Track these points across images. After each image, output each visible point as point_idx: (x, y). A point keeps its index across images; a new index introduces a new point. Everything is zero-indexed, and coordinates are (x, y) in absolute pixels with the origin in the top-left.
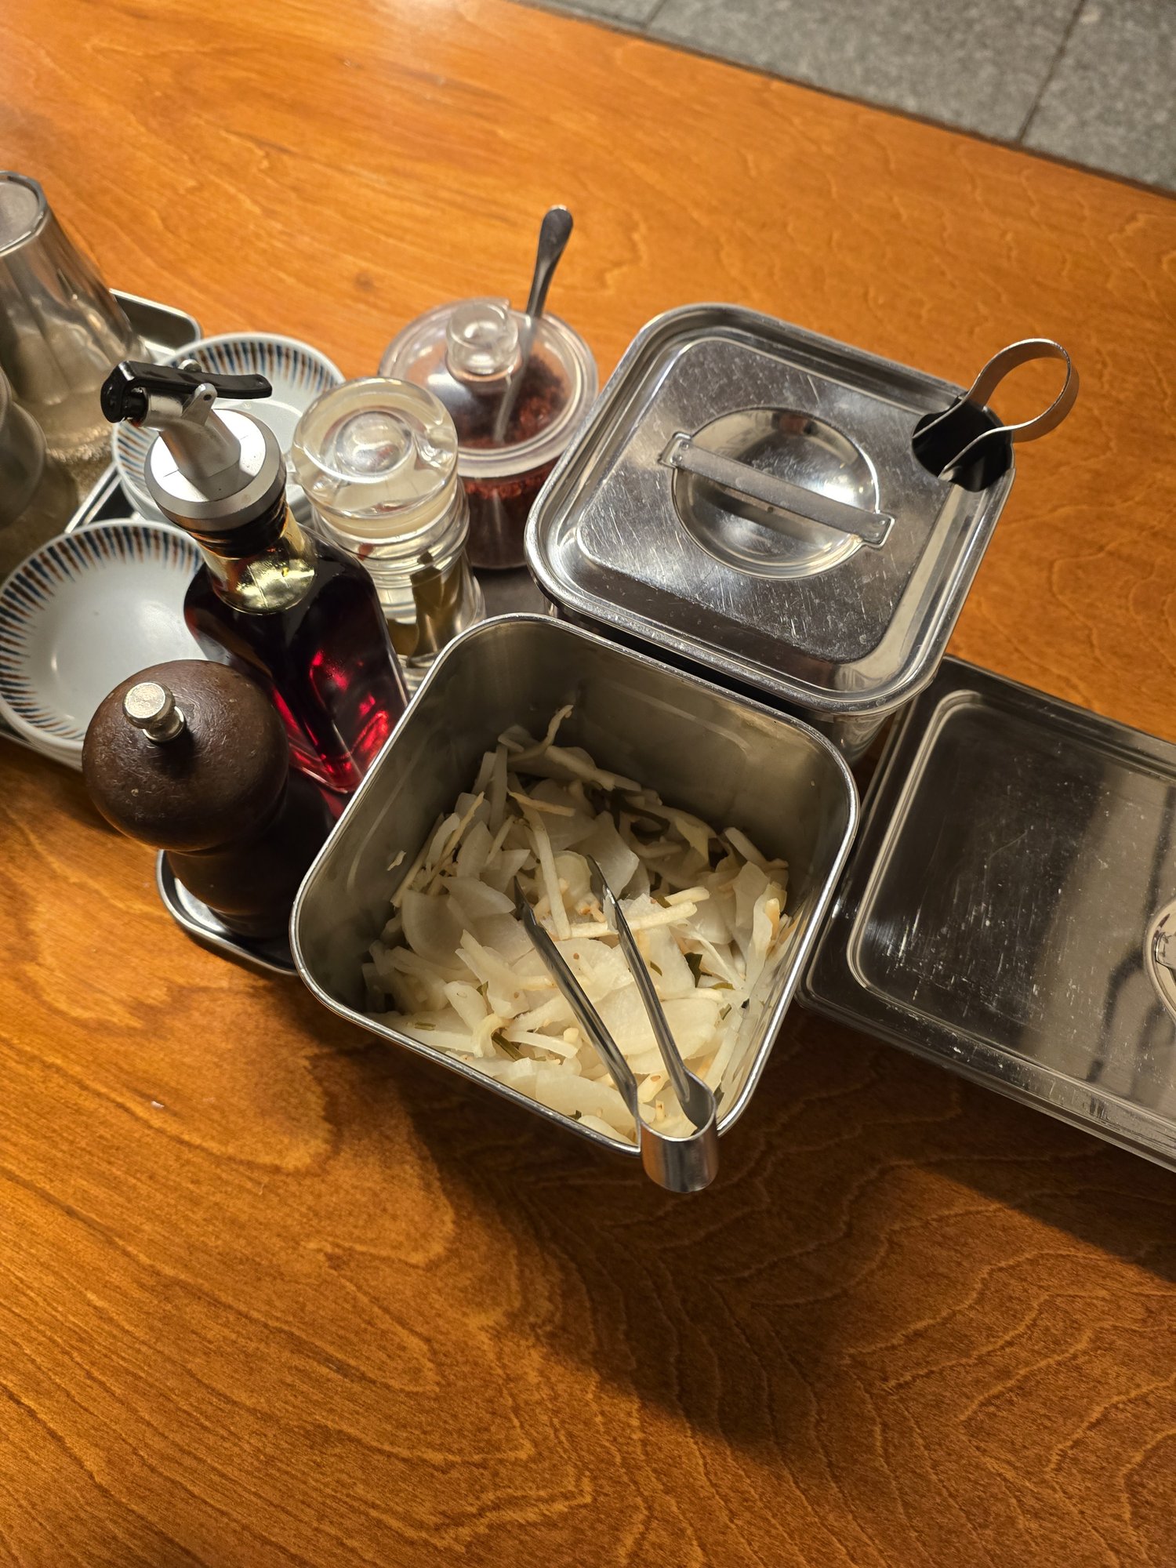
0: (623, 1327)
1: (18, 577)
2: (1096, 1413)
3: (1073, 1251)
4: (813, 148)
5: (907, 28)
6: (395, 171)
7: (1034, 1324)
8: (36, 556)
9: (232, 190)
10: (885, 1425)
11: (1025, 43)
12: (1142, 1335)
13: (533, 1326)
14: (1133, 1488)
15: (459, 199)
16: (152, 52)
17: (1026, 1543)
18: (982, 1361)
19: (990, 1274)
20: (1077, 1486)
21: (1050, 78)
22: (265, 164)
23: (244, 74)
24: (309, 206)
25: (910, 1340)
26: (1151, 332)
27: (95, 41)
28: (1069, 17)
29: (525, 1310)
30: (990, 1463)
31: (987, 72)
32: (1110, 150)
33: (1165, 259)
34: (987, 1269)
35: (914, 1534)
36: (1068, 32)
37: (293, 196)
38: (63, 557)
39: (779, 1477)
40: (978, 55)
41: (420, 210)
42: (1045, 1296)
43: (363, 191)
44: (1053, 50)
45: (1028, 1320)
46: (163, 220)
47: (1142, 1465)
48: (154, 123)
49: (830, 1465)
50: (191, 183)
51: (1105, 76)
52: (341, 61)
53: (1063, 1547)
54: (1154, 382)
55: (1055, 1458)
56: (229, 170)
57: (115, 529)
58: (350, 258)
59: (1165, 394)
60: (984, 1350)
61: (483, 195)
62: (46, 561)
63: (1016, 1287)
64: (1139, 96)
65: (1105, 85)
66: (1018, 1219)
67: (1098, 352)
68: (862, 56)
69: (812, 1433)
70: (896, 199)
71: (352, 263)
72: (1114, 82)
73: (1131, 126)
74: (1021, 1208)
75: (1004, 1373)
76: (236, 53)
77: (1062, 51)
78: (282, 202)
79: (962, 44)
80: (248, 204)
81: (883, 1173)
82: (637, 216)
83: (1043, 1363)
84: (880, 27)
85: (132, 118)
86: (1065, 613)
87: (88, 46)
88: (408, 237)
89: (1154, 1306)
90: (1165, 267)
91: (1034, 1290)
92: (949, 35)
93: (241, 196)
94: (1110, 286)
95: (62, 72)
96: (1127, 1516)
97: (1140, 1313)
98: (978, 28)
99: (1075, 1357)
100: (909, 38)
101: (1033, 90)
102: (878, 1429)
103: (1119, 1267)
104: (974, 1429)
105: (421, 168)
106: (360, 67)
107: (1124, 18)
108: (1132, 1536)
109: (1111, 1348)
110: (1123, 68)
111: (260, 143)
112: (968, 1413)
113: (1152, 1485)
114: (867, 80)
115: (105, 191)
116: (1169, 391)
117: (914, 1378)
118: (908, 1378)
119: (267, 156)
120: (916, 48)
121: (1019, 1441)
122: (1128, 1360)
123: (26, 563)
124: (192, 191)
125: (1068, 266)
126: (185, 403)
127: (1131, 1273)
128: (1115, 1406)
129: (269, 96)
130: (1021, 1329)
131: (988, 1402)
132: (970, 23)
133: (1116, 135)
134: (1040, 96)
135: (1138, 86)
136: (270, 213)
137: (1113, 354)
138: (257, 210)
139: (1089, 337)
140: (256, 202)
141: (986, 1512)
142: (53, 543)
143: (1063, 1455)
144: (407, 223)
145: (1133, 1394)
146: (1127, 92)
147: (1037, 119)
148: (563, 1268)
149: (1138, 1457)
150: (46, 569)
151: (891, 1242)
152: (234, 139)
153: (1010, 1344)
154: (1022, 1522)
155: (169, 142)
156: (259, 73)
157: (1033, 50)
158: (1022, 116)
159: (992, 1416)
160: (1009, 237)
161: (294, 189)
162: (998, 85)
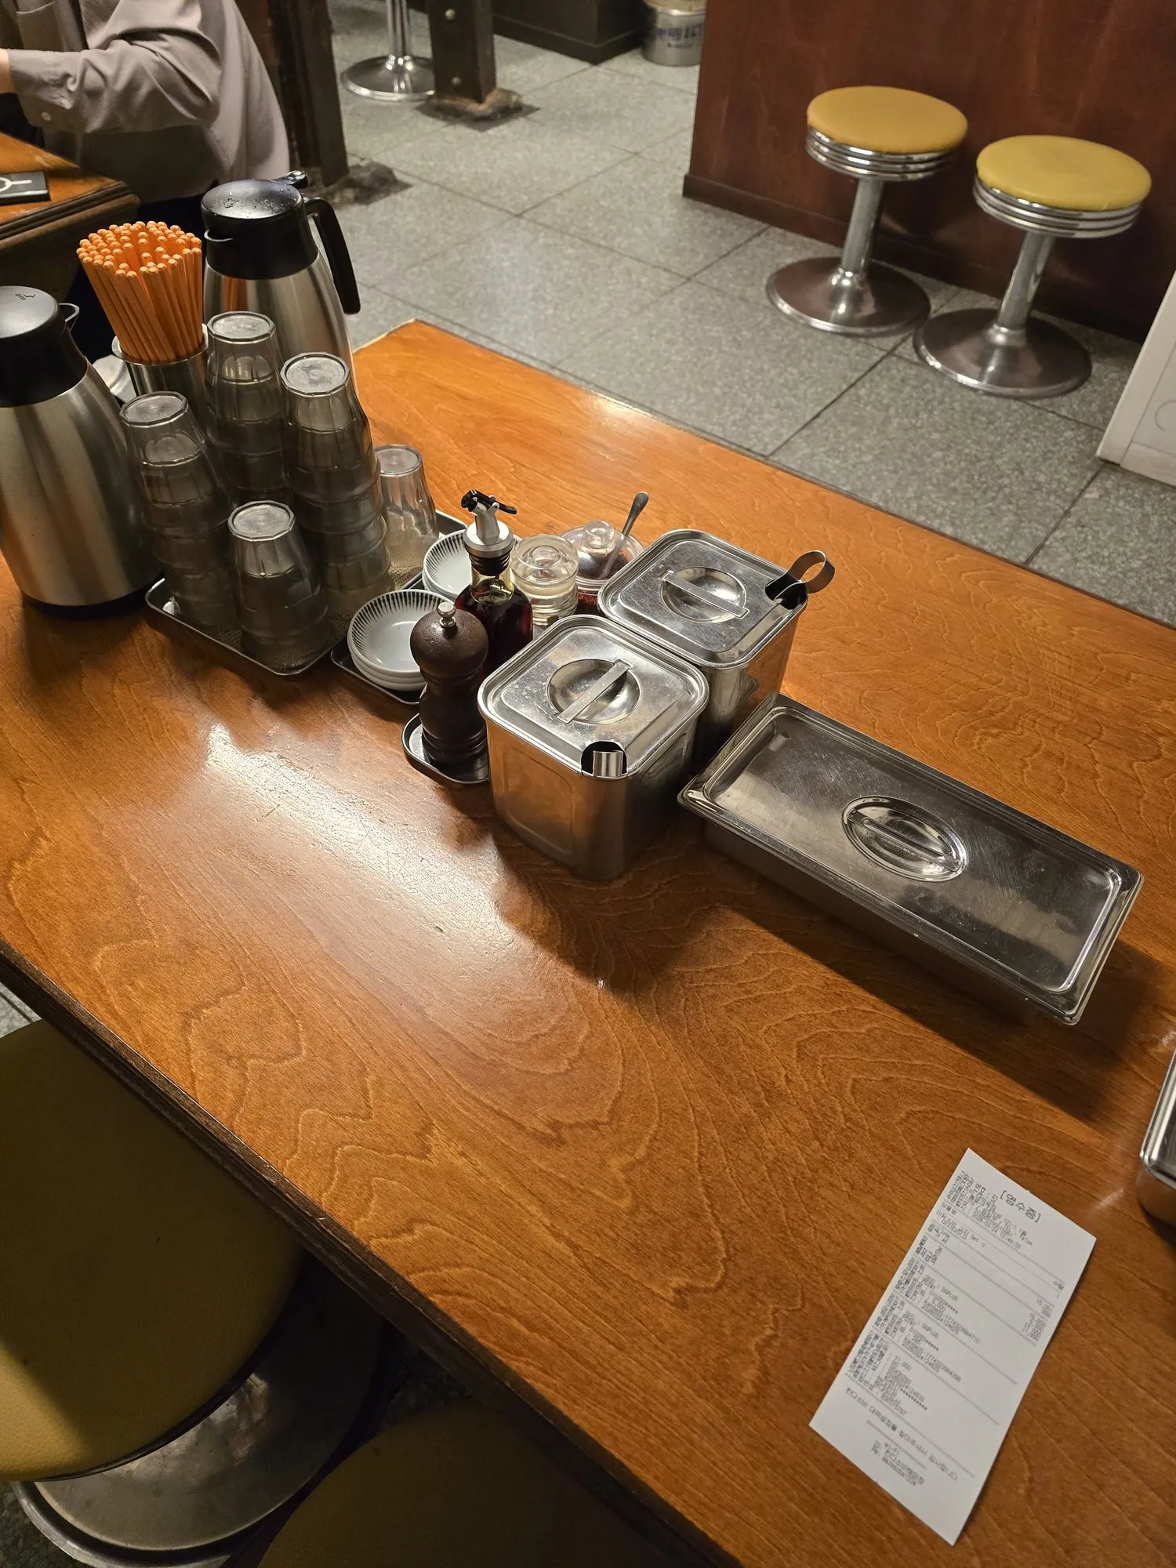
0: (574, 940)
1: (379, 599)
2: (791, 1015)
3: (795, 954)
4: (792, 503)
5: (953, 484)
6: (575, 482)
7: (769, 977)
8: (381, 597)
9: (494, 478)
10: (687, 1000)
11: (1040, 504)
12: (820, 992)
13: (533, 932)
14: (799, 1046)
15: (605, 499)
16: (467, 414)
17: (743, 1056)
18: (739, 985)
19: (753, 955)
20: (773, 1040)
21: (1055, 529)
22: (513, 469)
23: (510, 430)
24: (530, 490)
25: (708, 971)
26: (946, 604)
27: (440, 405)
28: (1077, 493)
29: (530, 925)
30: (734, 1024)
31: (1010, 518)
32: (1093, 579)
33: (963, 575)
34: (751, 953)
35: (689, 1041)
36: (1074, 502)
37: (523, 485)
38: (391, 601)
39: (632, 1008)
40: (1004, 507)
41: (584, 500)
42: (776, 968)
43: (558, 488)
44: (1061, 512)
45: (766, 975)
46: (458, 486)
47: (807, 1040)
48: (462, 445)
49: (657, 1008)
50: (475, 472)
51: (1097, 532)
52: (560, 432)
53: (761, 1061)
54: (941, 625)
55: (765, 1028)
56: (494, 470)
57: (418, 593)
58: (545, 515)
59: (945, 631)
60: (741, 982)
61: (617, 498)
62: (384, 601)
63: (763, 962)
64: (1121, 549)
65: (1096, 538)
66: (772, 937)
67: (915, 608)
68: (918, 497)
69: (652, 996)
70: (828, 530)
71: (546, 517)
72: (1102, 537)
73: (1112, 567)
74: (775, 933)
75: (748, 992)
76: (508, 421)
77: (1067, 513)
78: (518, 487)
79: (993, 499)
80: (500, 485)
81: (711, 908)
82: (692, 518)
83: (769, 993)
84: (935, 481)
85: (452, 441)
86: (864, 711)
87: (436, 407)
88: (576, 511)
89: (829, 983)
90: (962, 578)
91: (772, 965)
92: (985, 492)
93: (498, 482)
94: (930, 582)
95: (421, 416)
96: (794, 1057)
97: (822, 983)
98: (1007, 490)
99: (785, 993)
100: (955, 490)
101: (1042, 534)
102: (683, 1000)
103: (816, 965)
104: (729, 1009)
105: (589, 483)
106: (569, 436)
107: (1118, 499)
108: (794, 1064)
109: (804, 993)
110: (1113, 530)
111: (512, 461)
112: (728, 1003)
113: (809, 1048)
114: (918, 513)
115: (432, 469)
116: (948, 631)
117: (705, 985)
118: (702, 984)
119: (514, 467)
120: (958, 497)
121: (749, 1019)
122: (811, 1000)
123: (376, 599)
124: (474, 475)
125: (910, 571)
126: (488, 508)
127: (822, 968)
128: (800, 1016)
129: (521, 442)
130: (761, 978)
131: (738, 1001)
132: (1001, 488)
133: (1099, 571)
134: (1046, 539)
135: (1122, 542)
136: (510, 490)
137: (923, 611)
138: (504, 488)
139: (912, 602)
140: (504, 484)
141: (727, 1041)
142: (390, 593)
143: (769, 1028)
144: (576, 504)
145: (810, 1012)
146: (1112, 546)
147: (1041, 552)
148: (552, 914)
149: (806, 1036)
150: (382, 604)
151: (708, 934)
152: (500, 457)
153: (755, 982)
154: (742, 1048)
155: (467, 453)
156: (518, 431)
157: (1046, 510)
158: (1031, 550)
159: (738, 1006)
160: (883, 554)
161: (524, 482)
162: (1016, 528)
